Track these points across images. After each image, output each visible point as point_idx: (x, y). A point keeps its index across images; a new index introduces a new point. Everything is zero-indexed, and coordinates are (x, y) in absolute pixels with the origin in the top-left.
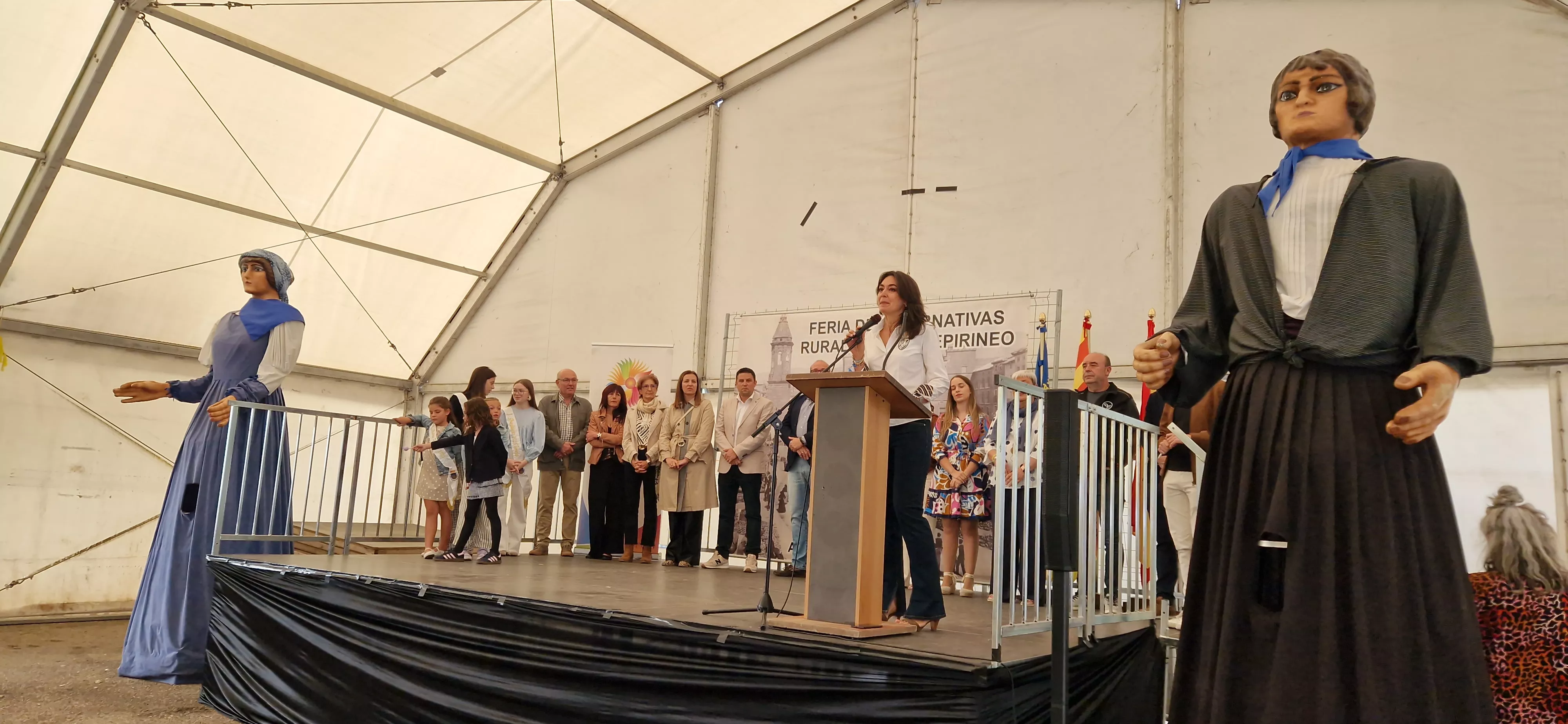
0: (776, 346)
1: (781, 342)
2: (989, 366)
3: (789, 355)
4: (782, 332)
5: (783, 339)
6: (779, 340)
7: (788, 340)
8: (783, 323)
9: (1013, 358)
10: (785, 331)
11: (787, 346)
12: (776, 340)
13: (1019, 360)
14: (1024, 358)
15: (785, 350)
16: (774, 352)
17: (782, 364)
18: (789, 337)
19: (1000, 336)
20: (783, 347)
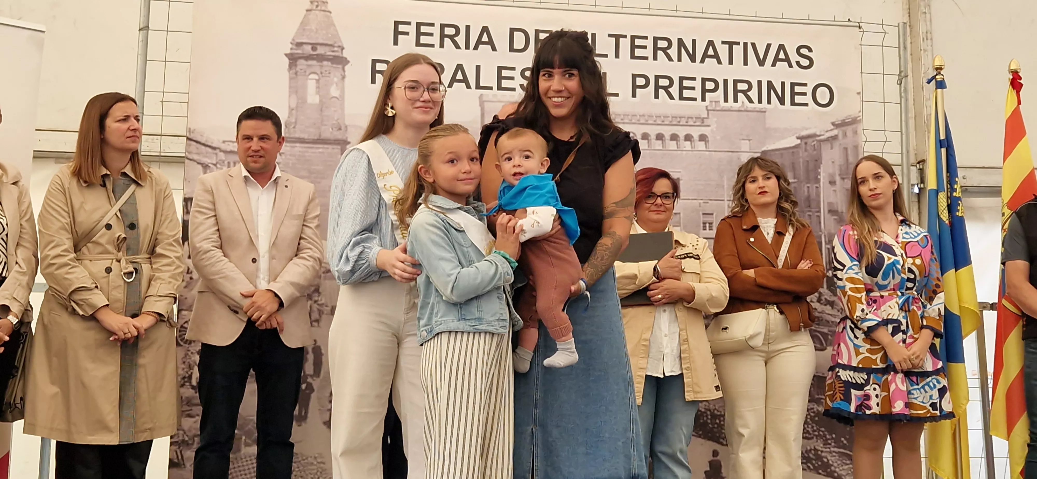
0: (299, 62)
1: (315, 53)
2: (792, 141)
3: (337, 84)
4: (316, 32)
5: (319, 47)
6: (308, 49)
7: (333, 51)
8: (317, 12)
9: (835, 132)
10: (324, 32)
11: (332, 63)
12: (302, 48)
13: (845, 135)
14: (855, 133)
15: (326, 71)
16: (296, 73)
17: (321, 101)
18: (336, 45)
19: (808, 90)
20: (322, 66)
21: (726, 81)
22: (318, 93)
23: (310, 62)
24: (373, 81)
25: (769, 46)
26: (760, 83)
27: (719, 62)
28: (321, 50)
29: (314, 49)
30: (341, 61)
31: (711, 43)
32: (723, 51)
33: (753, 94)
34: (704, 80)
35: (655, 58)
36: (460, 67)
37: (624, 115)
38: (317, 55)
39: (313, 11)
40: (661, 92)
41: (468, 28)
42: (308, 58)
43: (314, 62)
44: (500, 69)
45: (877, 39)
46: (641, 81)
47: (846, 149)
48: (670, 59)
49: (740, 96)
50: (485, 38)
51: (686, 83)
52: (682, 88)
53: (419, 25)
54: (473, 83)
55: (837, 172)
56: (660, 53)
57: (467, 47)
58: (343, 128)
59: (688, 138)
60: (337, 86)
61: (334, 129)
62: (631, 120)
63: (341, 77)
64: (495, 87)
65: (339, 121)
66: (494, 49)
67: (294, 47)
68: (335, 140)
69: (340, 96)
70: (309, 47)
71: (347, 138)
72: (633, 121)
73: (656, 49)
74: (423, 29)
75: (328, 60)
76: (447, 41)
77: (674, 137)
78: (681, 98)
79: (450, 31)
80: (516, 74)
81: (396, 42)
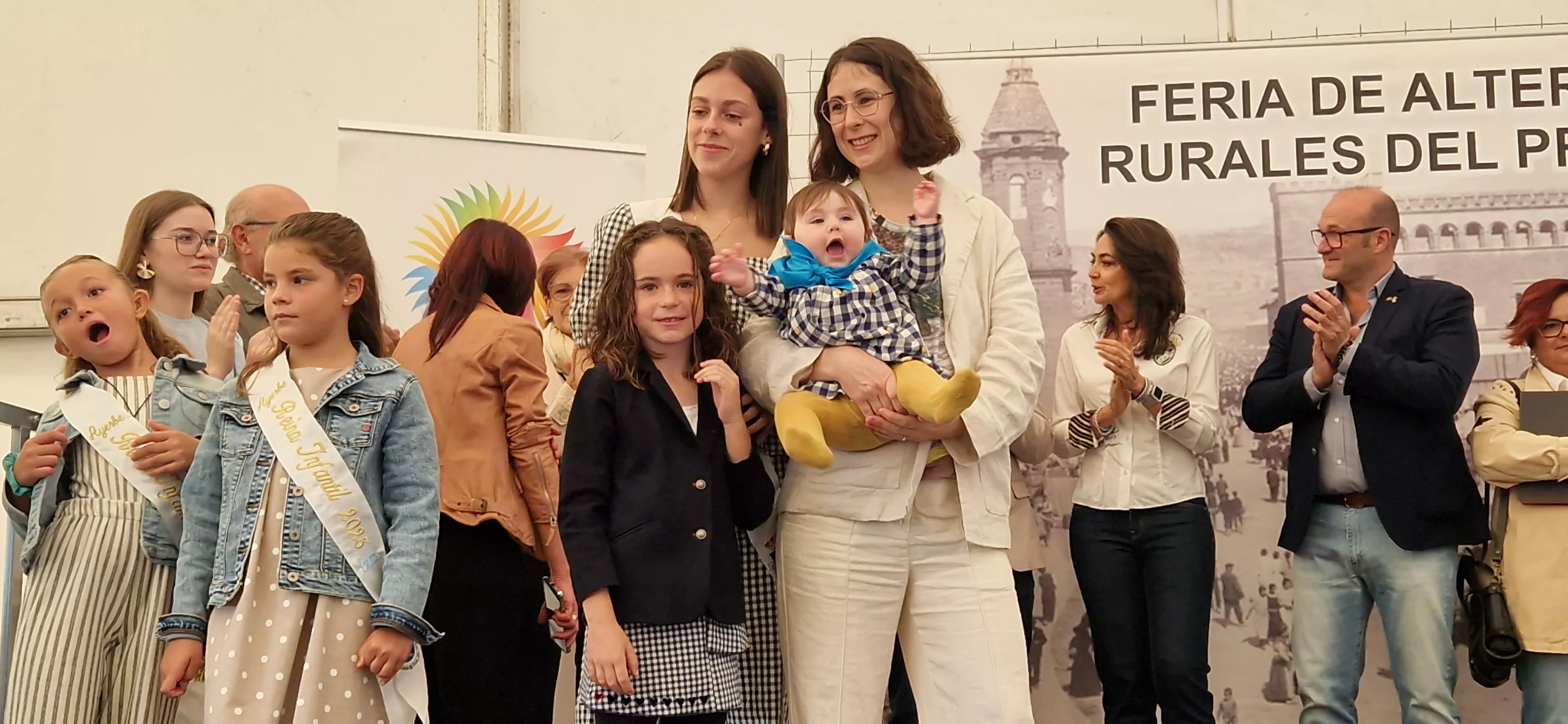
0: (999, 162)
1: (1017, 146)
3: (1051, 187)
4: (1018, 115)
5: (1022, 136)
6: (1007, 140)
7: (1044, 141)
8: (1017, 86)
10: (1029, 113)
11: (1044, 159)
12: (997, 140)
15: (1035, 170)
16: (992, 178)
17: (1029, 214)
18: (1047, 131)
20: (1027, 164)
22: (1025, 203)
23: (1012, 160)
24: (1106, 179)
28: (1026, 141)
29: (1016, 140)
30: (1057, 154)
35: (1556, 101)
36: (1236, 146)
37: (1508, 196)
38: (1020, 148)
39: (1012, 86)
41: (1246, 85)
42: (1008, 153)
43: (1017, 160)
44: (1300, 142)
46: (1533, 141)
50: (1274, 98)
53: (1170, 88)
54: (1258, 168)
56: (1563, 93)
57: (1247, 114)
58: (1064, 252)
60: (1052, 191)
61: (1052, 255)
62: (1521, 203)
63: (1057, 177)
64: (1294, 170)
65: (1057, 242)
66: (1289, 113)
67: (987, 140)
68: (1053, 271)
69: (1057, 205)
70: (1010, 137)
71: (1071, 266)
72: (1525, 204)
73: (1556, 87)
74: (1177, 94)
75: (1037, 154)
76: (1215, 108)
79: (1218, 93)
80: (1327, 148)
81: (1136, 118)
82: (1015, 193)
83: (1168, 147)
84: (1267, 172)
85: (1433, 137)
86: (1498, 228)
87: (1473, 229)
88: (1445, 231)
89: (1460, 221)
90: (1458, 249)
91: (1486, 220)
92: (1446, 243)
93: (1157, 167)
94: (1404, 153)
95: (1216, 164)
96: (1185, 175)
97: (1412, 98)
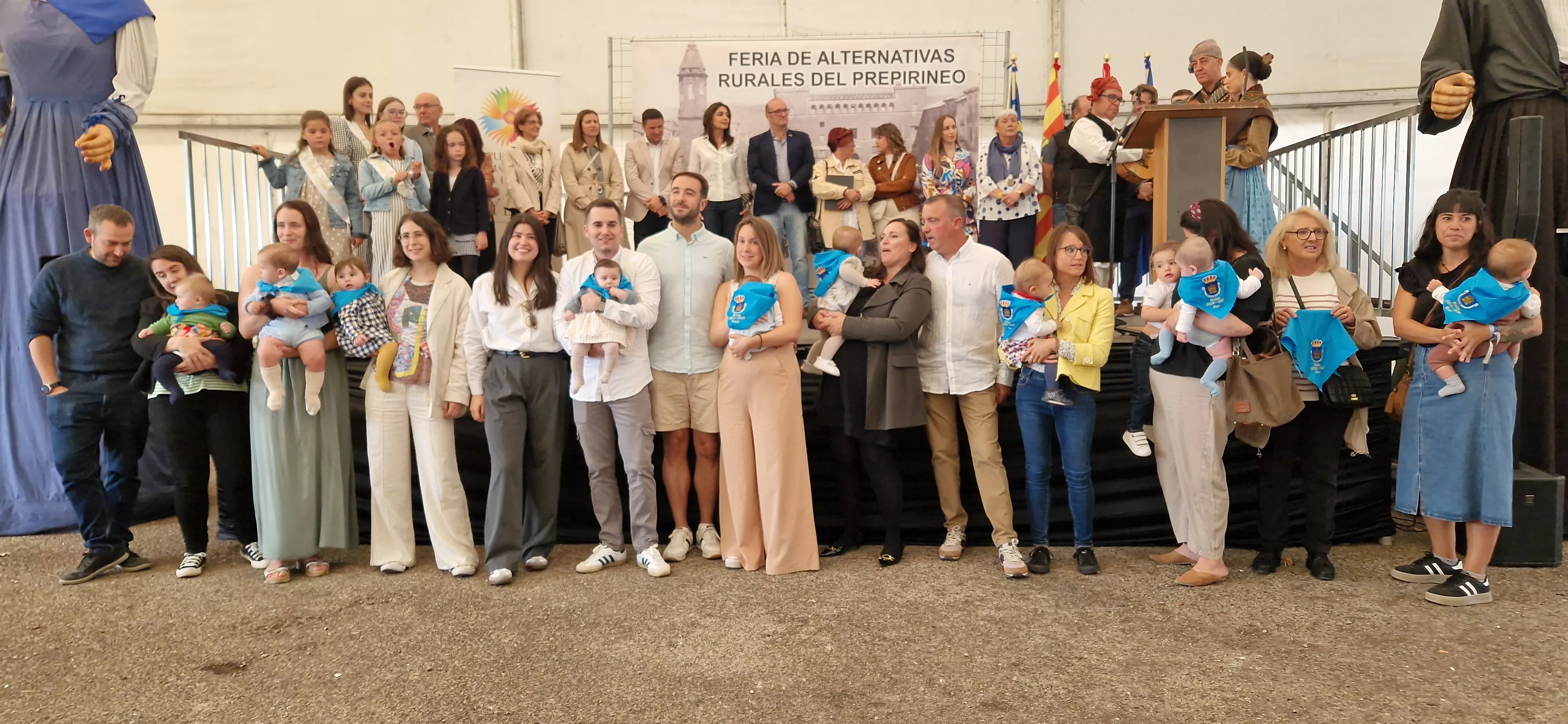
0: (685, 79)
1: (691, 73)
2: (941, 103)
4: (692, 62)
6: (688, 71)
7: (700, 71)
8: (691, 52)
9: (965, 97)
10: (695, 62)
11: (700, 77)
12: (685, 71)
13: (971, 98)
14: (976, 96)
15: (697, 82)
16: (681, 86)
17: (695, 97)
18: (701, 68)
19: (951, 74)
20: (695, 79)
21: (905, 73)
22: (693, 93)
23: (688, 79)
24: (720, 85)
25: (929, 51)
26: (923, 72)
27: (901, 62)
28: (694, 71)
29: (691, 71)
30: (704, 76)
31: (897, 52)
32: (903, 56)
33: (920, 79)
34: (893, 73)
35: (866, 62)
36: (763, 75)
37: (849, 95)
38: (693, 74)
39: (689, 52)
40: (869, 81)
41: (767, 54)
42: (688, 75)
43: (690, 78)
44: (784, 74)
45: (993, 41)
46: (858, 76)
47: (971, 106)
48: (874, 62)
49: (913, 80)
50: (776, 59)
51: (883, 75)
52: (880, 78)
53: (742, 54)
54: (770, 83)
55: (965, 119)
56: (869, 60)
57: (767, 63)
59: (884, 105)
60: (702, 89)
63: (704, 84)
64: (781, 83)
66: (780, 64)
67: (681, 70)
69: (704, 94)
72: (854, 97)
73: (866, 57)
74: (744, 56)
75: (698, 76)
76: (756, 62)
77: (876, 105)
78: (880, 83)
79: (757, 56)
80: (792, 77)
81: (731, 64)
82: (690, 89)
83: (741, 75)
84: (773, 85)
85: (827, 74)
86: (845, 106)
87: (838, 106)
88: (829, 106)
89: (833, 103)
90: (833, 113)
91: (842, 103)
92: (829, 111)
93: (737, 82)
94: (817, 79)
95: (756, 81)
96: (746, 84)
97: (820, 60)
